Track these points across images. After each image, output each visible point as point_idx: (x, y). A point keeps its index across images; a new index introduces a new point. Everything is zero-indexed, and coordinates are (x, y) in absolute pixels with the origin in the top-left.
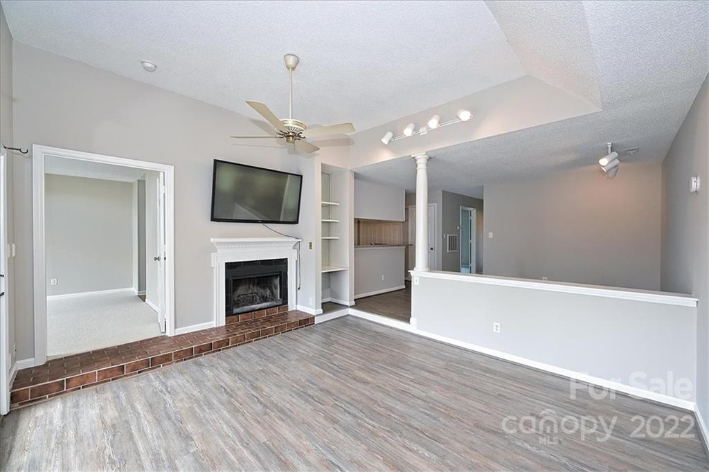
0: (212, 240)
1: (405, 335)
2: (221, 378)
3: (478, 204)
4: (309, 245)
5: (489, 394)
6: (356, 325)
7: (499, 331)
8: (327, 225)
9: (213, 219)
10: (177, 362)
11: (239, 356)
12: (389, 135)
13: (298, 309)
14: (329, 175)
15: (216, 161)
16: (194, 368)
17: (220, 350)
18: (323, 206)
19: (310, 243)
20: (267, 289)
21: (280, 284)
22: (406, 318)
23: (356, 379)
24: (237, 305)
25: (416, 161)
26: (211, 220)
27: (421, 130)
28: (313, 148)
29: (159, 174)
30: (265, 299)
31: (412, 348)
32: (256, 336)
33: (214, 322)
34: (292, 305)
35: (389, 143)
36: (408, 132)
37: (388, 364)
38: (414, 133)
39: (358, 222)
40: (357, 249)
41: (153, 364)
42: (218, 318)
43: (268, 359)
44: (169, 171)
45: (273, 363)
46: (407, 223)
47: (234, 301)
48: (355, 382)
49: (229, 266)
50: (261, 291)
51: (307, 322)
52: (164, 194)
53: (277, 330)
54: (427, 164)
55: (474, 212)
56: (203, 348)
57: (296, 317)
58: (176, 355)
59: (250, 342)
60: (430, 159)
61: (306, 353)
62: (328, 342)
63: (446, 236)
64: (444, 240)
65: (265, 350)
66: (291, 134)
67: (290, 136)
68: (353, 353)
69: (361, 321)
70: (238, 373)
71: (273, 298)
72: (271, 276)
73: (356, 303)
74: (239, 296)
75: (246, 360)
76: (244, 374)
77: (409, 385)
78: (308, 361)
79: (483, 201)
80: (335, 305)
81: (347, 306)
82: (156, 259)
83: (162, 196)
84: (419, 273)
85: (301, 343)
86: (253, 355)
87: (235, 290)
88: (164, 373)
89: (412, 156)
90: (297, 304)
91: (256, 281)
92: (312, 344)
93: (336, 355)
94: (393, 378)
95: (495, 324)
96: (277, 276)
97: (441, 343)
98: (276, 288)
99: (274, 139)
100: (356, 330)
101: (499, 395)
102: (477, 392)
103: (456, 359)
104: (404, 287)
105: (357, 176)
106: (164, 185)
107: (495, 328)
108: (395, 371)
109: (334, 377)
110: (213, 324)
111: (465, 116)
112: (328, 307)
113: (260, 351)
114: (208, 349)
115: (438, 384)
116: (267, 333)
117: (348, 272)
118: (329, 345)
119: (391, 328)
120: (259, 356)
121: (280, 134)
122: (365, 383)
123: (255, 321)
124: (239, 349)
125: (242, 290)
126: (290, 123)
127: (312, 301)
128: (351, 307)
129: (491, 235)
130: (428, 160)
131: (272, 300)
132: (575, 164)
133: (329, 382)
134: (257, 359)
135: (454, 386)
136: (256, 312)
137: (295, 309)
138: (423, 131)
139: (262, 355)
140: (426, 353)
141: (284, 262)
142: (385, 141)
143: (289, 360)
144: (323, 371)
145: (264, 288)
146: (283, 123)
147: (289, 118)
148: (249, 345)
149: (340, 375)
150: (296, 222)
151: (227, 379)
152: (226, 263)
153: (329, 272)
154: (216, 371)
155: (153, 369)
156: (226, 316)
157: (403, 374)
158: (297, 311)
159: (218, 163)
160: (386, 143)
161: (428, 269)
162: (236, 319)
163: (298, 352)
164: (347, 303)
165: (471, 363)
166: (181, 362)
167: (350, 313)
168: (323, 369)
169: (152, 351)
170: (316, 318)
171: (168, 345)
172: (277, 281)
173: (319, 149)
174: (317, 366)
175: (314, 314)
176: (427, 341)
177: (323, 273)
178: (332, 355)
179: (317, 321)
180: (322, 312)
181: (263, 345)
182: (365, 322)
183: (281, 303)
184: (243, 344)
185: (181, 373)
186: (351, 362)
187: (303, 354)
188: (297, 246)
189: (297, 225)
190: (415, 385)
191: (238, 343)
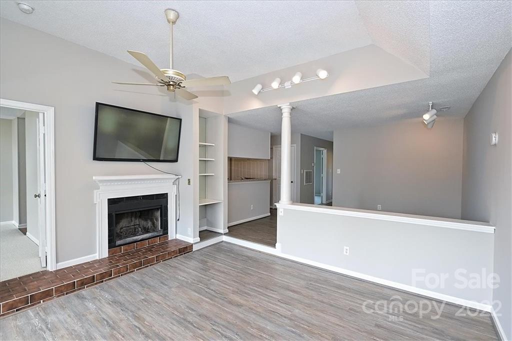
0: (94, 178)
1: (271, 258)
2: (104, 310)
3: (329, 145)
4: (187, 182)
5: (342, 309)
6: (229, 250)
7: (348, 254)
8: (204, 163)
9: (95, 158)
10: (58, 296)
11: (121, 286)
12: (259, 87)
13: (177, 238)
14: (206, 119)
15: (98, 104)
16: (76, 301)
17: (103, 281)
18: (200, 146)
19: (189, 180)
20: (149, 221)
21: (161, 216)
22: (272, 243)
23: (231, 302)
24: (120, 237)
25: (281, 110)
26: (94, 160)
27: (286, 84)
28: (192, 96)
29: (39, 114)
30: (146, 231)
31: (277, 270)
32: (139, 266)
33: (97, 254)
34: (172, 235)
35: (258, 94)
36: (275, 85)
37: (259, 286)
38: (280, 86)
39: (230, 159)
40: (230, 183)
41: (33, 300)
42: (101, 250)
43: (150, 287)
44: (50, 113)
45: (155, 292)
46: (272, 161)
47: (117, 233)
48: (230, 305)
49: (112, 202)
50: (143, 223)
51: (185, 249)
52: (44, 134)
53: (158, 259)
54: (291, 114)
55: (325, 151)
56: (85, 281)
57: (175, 246)
58: (57, 290)
59: (132, 272)
60: (293, 109)
61: (186, 280)
62: (205, 267)
63: (304, 172)
64: (302, 175)
65: (147, 279)
66: (171, 83)
67: (170, 85)
68: (228, 278)
69: (233, 246)
70: (121, 304)
71: (154, 229)
72: (152, 209)
73: (229, 231)
74: (121, 228)
75: (127, 290)
76: (127, 305)
77: (277, 305)
78: (187, 287)
79: (333, 142)
80: (211, 233)
81: (222, 234)
82: (36, 196)
83: (42, 136)
84: (284, 205)
85: (180, 270)
86: (135, 285)
87: (117, 223)
88: (44, 310)
89: (279, 106)
90: (176, 233)
91: (138, 214)
92: (191, 271)
93: (212, 280)
94: (263, 300)
95: (345, 247)
96: (158, 209)
97: (302, 264)
98: (157, 220)
99: (156, 87)
100: (229, 255)
101: (350, 309)
102: (332, 308)
103: (314, 278)
104: (269, 214)
105: (230, 121)
106: (44, 125)
107: (345, 251)
108: (264, 292)
109: (211, 302)
110: (96, 256)
111: (323, 74)
112: (204, 235)
113: (142, 280)
114: (92, 281)
115: (301, 302)
116: (149, 263)
117: (222, 204)
118: (206, 271)
119: (260, 252)
120: (141, 285)
121: (161, 83)
122: (239, 305)
123: (137, 251)
124: (122, 280)
125: (124, 223)
126: (171, 73)
127: (190, 230)
128: (225, 234)
129: (339, 171)
130: (292, 110)
131: (154, 231)
132: (404, 116)
133: (206, 307)
134: (138, 288)
135: (314, 303)
136: (138, 243)
137: (174, 238)
138: (287, 85)
139: (143, 284)
140: (289, 274)
141: (164, 196)
142: (256, 91)
143: (170, 288)
144: (201, 296)
145: (146, 220)
146: (164, 72)
147: (170, 68)
148: (131, 275)
149: (217, 299)
150: (176, 161)
151: (109, 310)
152: (108, 199)
153: (206, 205)
154: (98, 303)
155: (33, 305)
156: (109, 248)
157: (271, 295)
158: (176, 240)
159: (99, 105)
160: (256, 93)
161: (291, 202)
162: (119, 250)
163: (177, 279)
164: (222, 231)
165: (326, 281)
166: (63, 297)
167: (224, 240)
168: (201, 295)
169: (31, 287)
170: (193, 245)
171: (49, 280)
172: (158, 214)
173: (198, 97)
174: (196, 292)
175: (192, 242)
176: (290, 262)
177: (200, 206)
178: (209, 280)
179: (195, 248)
180: (199, 241)
181: (145, 274)
182: (238, 248)
183: (161, 233)
184: (125, 274)
185: (62, 307)
186: (226, 286)
187: (183, 281)
188: (176, 182)
189: (176, 163)
190: (282, 305)
191: (120, 273)
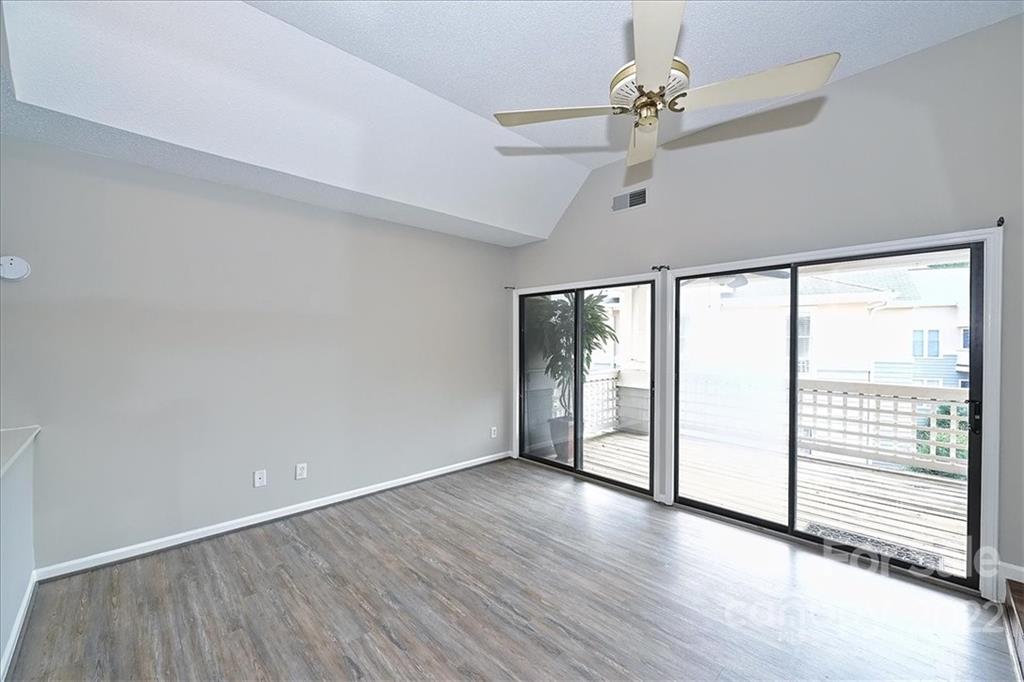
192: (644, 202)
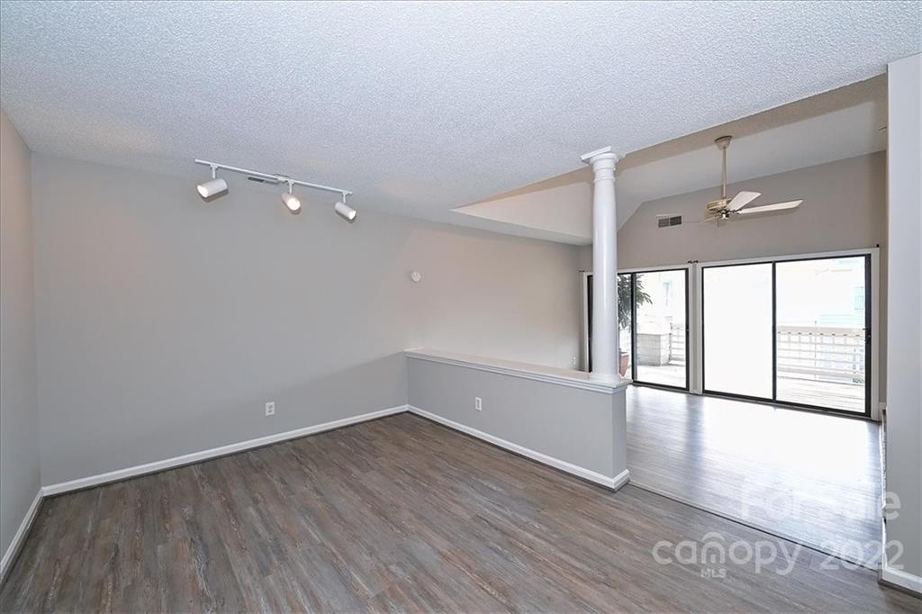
192: (680, 223)
